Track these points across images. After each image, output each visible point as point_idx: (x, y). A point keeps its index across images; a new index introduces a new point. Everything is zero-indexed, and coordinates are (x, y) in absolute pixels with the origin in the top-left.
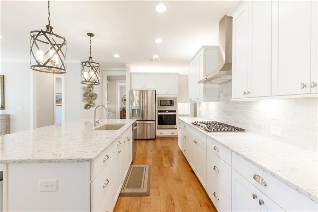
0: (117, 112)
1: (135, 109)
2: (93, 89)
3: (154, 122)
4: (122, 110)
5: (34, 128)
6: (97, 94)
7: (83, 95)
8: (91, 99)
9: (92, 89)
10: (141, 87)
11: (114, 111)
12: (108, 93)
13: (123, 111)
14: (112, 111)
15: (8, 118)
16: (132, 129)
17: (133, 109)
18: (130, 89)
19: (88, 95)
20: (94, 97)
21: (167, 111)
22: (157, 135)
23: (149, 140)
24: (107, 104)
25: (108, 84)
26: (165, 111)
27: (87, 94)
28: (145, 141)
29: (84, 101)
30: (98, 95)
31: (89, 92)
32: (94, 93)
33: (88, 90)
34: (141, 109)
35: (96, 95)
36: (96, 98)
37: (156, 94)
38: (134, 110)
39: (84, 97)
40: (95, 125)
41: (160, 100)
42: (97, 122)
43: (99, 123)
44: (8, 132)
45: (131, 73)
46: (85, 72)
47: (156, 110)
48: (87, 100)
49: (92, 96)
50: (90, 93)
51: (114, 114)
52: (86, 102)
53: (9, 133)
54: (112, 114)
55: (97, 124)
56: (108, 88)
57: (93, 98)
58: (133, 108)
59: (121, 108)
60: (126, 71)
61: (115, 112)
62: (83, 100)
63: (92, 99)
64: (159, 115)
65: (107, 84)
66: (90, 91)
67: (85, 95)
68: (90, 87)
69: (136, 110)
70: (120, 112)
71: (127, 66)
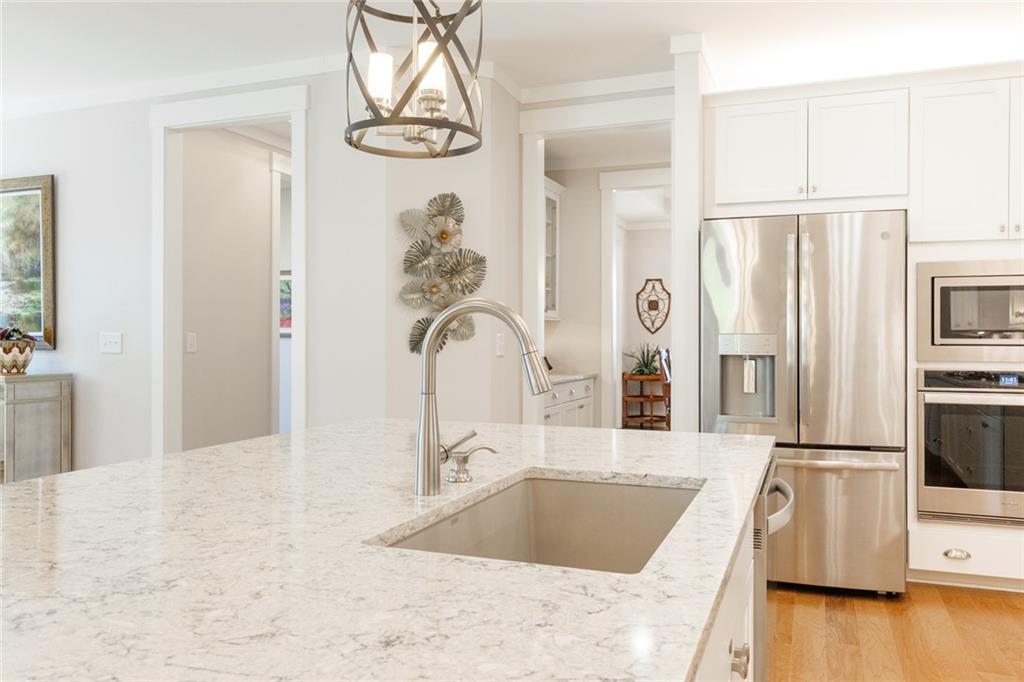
0: (605, 377)
1: (741, 358)
2: (459, 221)
3: (893, 461)
4: (634, 364)
5: (168, 449)
6: (481, 253)
7: (402, 266)
8: (445, 287)
9: (451, 223)
10: (780, 194)
11: (592, 372)
12: (551, 260)
13: (641, 372)
14: (575, 373)
15: (66, 391)
16: (757, 532)
17: (723, 358)
18: (703, 209)
19: (430, 261)
20: (468, 277)
21: (1013, 381)
22: (913, 565)
23: (857, 603)
24: (547, 322)
25: (551, 205)
26: (991, 379)
27: (426, 254)
28: (823, 600)
29: (406, 302)
30: (488, 263)
31: (437, 244)
32: (463, 247)
33: (433, 231)
34: (791, 358)
35: (479, 261)
36: (477, 284)
37: (910, 239)
38: (731, 363)
39: (409, 279)
40: (433, 483)
41: (945, 291)
42: (447, 455)
43: (465, 460)
44: (65, 464)
45: (705, 99)
46: (373, 57)
47: (912, 365)
48: (426, 292)
49: (455, 271)
50: (444, 250)
51: (587, 388)
52: (421, 306)
53: (72, 468)
54: (579, 390)
55: (448, 468)
56: (551, 227)
57: (457, 281)
58: (722, 351)
59: (626, 355)
60: (670, 90)
61: (595, 378)
62: (403, 297)
63: (452, 287)
64: (929, 407)
65: (548, 199)
66: (443, 236)
67: (411, 265)
68: (441, 214)
69: (749, 365)
70: (626, 379)
71: (676, 46)
